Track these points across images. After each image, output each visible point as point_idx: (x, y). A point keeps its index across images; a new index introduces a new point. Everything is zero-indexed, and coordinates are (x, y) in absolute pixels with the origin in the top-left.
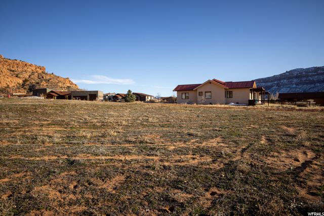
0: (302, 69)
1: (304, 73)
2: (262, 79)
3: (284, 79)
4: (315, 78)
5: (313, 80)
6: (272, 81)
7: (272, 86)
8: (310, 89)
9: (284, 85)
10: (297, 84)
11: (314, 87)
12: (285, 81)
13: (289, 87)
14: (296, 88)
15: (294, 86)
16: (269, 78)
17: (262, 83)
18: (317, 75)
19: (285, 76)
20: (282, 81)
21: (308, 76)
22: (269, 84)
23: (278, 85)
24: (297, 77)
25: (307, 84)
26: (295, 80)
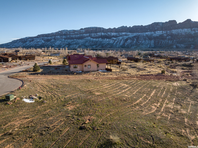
0: (67, 30)
1: (68, 33)
2: (45, 35)
3: (58, 35)
4: (74, 36)
5: (73, 37)
6: (51, 36)
7: (51, 39)
8: (72, 42)
9: (58, 39)
10: (65, 39)
11: (73, 41)
12: (58, 36)
13: (60, 41)
14: (65, 41)
15: (64, 40)
16: (49, 34)
17: (45, 37)
18: (75, 34)
19: (58, 33)
20: (57, 37)
21: (70, 35)
22: (49, 38)
23: (54, 39)
24: (65, 35)
25: (70, 39)
26: (64, 37)
